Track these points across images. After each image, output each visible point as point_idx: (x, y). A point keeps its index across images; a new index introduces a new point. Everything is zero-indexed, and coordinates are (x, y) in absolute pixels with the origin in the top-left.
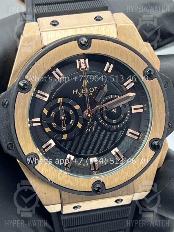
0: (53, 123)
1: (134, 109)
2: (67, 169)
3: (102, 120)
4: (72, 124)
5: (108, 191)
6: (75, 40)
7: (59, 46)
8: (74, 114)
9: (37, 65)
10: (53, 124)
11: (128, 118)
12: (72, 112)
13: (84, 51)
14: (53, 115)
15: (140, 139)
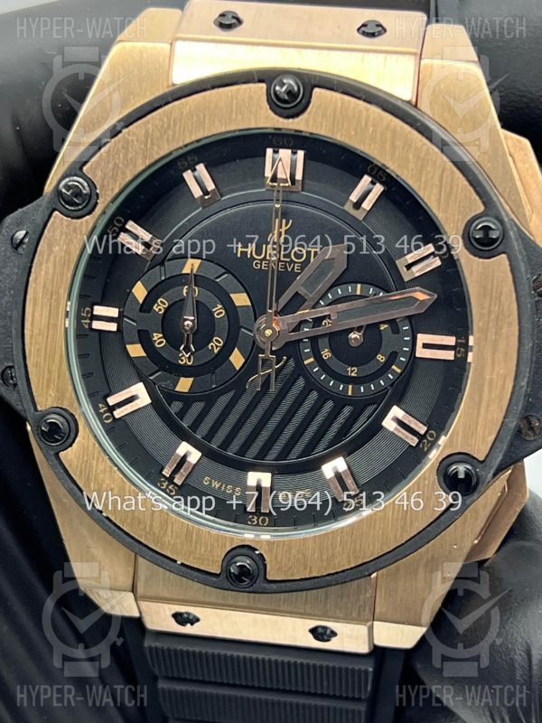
0: (155, 334)
1: (426, 346)
2: (168, 486)
3: (312, 360)
4: (216, 351)
5: (274, 586)
6: (261, 81)
7: (205, 90)
8: (226, 318)
9: (127, 136)
10: (157, 337)
11: (399, 371)
12: (221, 313)
13: (281, 120)
14: (160, 306)
15: (423, 448)
